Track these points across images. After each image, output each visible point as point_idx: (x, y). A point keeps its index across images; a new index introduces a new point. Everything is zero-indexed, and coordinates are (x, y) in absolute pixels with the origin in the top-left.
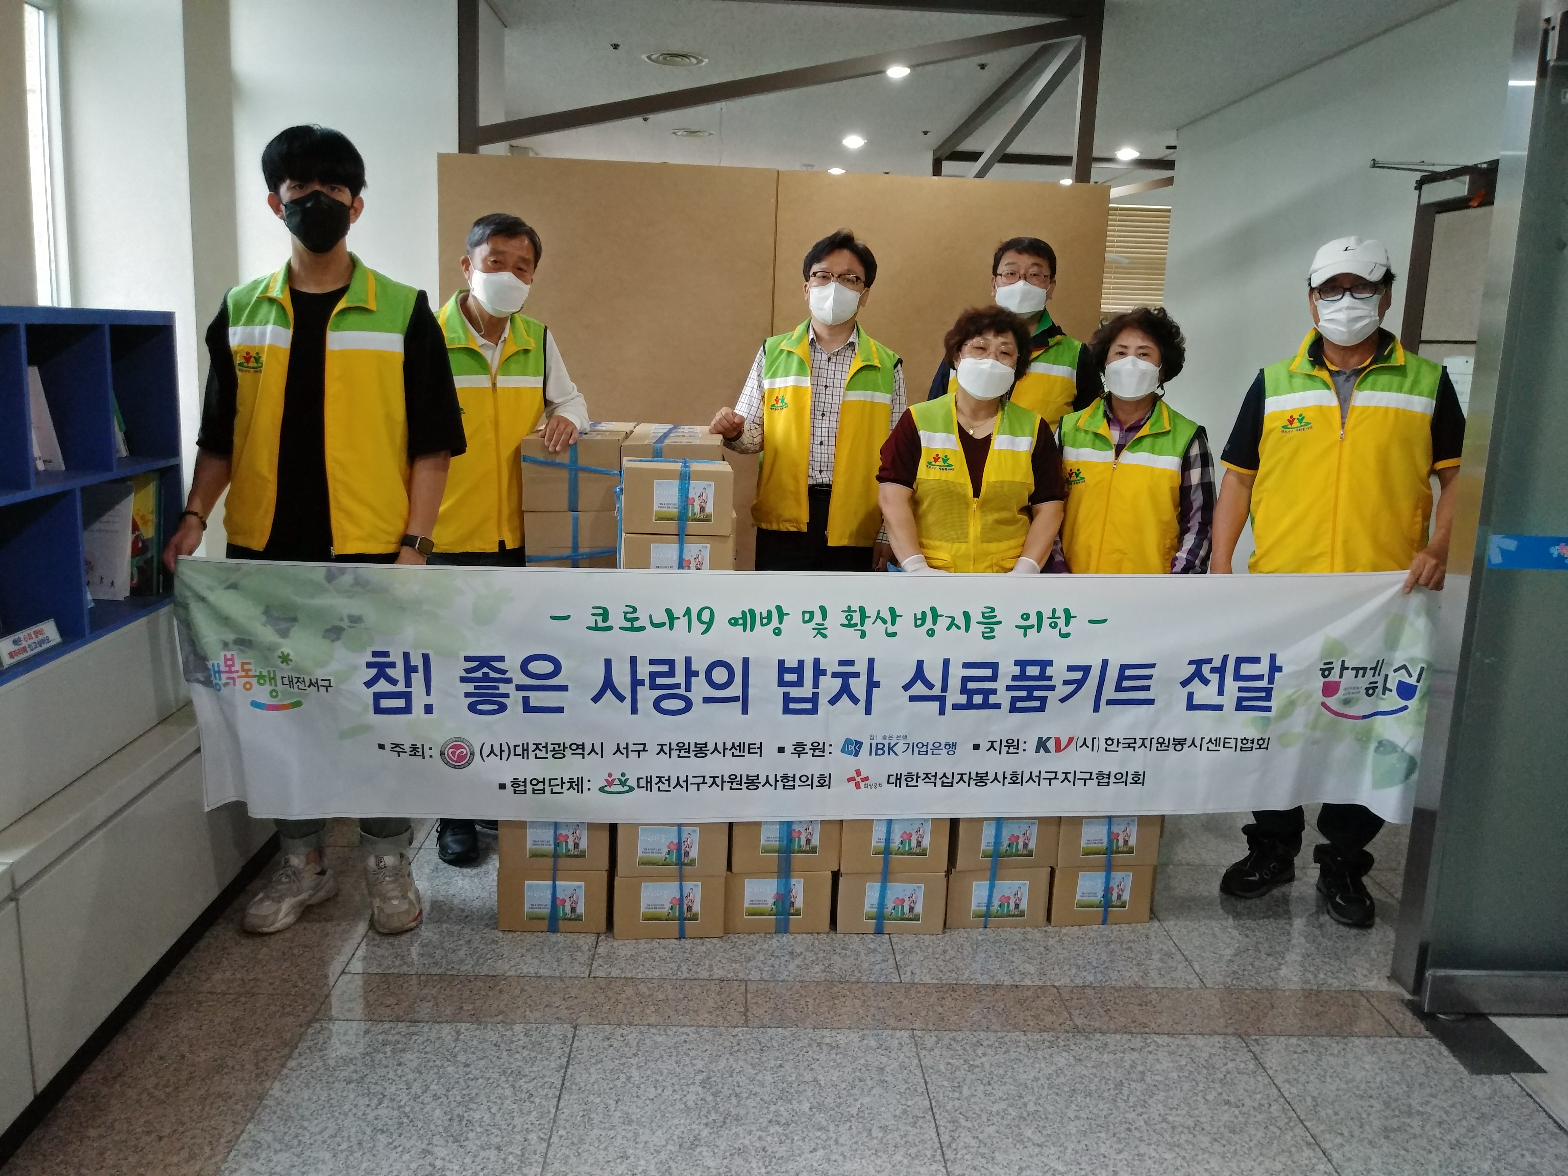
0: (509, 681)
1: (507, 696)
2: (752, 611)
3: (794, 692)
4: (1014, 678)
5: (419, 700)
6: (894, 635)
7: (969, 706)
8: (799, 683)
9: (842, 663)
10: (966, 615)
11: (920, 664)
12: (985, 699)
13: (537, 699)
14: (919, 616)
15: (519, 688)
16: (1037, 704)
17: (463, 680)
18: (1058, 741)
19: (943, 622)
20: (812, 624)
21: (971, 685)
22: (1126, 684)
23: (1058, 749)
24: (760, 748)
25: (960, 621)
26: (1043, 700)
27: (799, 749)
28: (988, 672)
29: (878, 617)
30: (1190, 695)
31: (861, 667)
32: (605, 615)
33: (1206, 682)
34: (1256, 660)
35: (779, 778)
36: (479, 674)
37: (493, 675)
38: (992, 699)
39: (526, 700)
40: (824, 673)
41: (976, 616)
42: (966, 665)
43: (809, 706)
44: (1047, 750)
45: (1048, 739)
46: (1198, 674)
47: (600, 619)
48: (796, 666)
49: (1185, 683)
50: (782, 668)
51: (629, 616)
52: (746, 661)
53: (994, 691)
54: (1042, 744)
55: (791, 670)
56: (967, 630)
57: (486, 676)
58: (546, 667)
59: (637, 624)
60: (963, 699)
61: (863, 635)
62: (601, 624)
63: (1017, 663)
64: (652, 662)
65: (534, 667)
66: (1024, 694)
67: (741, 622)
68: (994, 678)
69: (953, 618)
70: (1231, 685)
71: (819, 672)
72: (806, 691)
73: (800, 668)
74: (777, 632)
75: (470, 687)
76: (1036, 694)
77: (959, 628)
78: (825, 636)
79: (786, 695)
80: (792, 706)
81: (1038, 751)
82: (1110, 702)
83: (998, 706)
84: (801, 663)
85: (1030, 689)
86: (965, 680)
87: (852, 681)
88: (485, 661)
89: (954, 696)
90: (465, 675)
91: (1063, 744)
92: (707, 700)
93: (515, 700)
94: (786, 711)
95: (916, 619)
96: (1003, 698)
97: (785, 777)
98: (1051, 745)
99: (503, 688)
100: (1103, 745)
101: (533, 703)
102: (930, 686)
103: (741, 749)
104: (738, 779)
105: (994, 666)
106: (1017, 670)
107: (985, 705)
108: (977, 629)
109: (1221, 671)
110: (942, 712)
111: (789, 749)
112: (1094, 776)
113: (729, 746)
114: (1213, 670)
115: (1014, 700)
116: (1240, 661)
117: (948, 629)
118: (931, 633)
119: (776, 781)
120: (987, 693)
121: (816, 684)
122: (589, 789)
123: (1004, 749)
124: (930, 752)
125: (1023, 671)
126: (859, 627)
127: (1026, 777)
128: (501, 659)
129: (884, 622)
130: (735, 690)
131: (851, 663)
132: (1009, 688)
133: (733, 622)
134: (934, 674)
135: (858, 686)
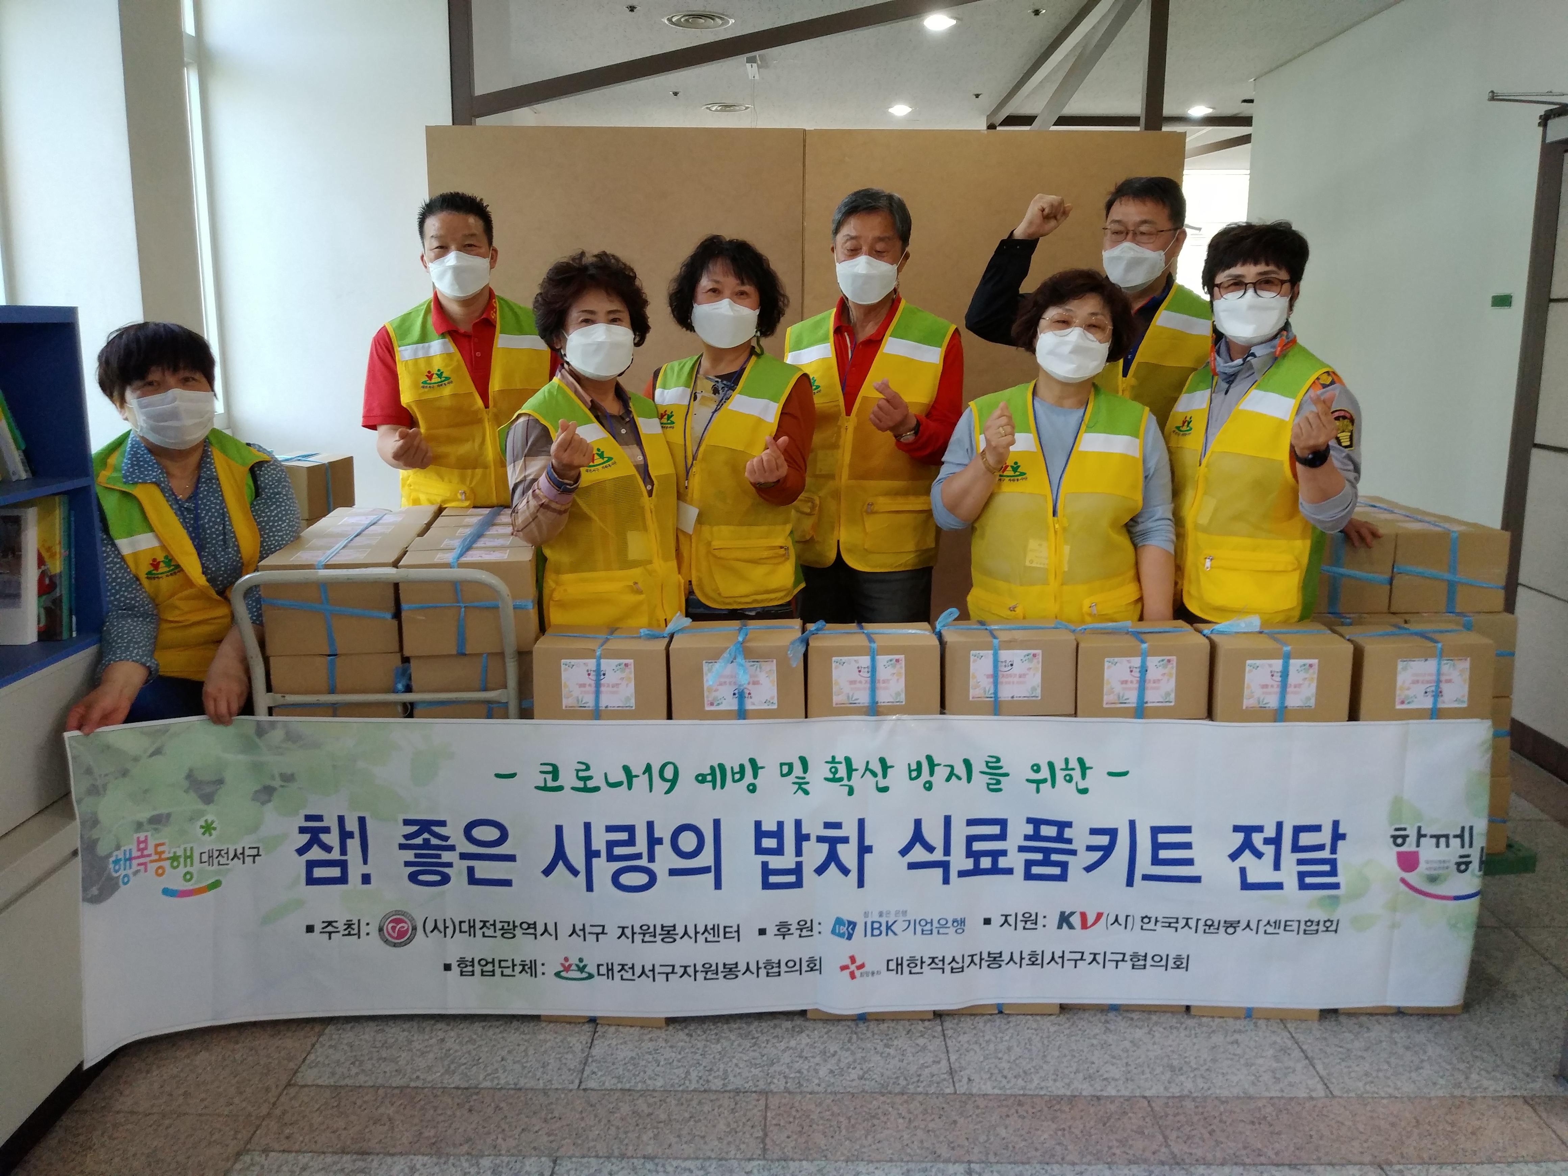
0: (452, 848)
1: (449, 865)
2: (722, 767)
3: (775, 862)
4: (1027, 838)
5: (355, 870)
6: (885, 789)
7: (977, 871)
8: (779, 851)
9: (828, 825)
10: (967, 763)
11: (918, 823)
12: (995, 862)
13: (483, 870)
14: (914, 767)
15: (464, 856)
16: (1057, 871)
17: (402, 847)
18: (1083, 916)
19: (941, 773)
20: (792, 778)
21: (977, 846)
22: (1163, 854)
23: (1084, 926)
24: (738, 931)
25: (961, 770)
26: (1064, 866)
27: (783, 930)
28: (996, 830)
29: (867, 769)
30: (1243, 871)
31: (850, 830)
32: (555, 772)
33: (1259, 855)
34: (1317, 828)
35: (761, 965)
36: (419, 841)
37: (434, 841)
38: (1003, 863)
39: (471, 870)
40: (807, 837)
41: (978, 766)
42: (971, 823)
43: (792, 879)
44: (1071, 927)
45: (1072, 914)
46: (1247, 845)
47: (549, 777)
48: (774, 828)
49: (1234, 856)
50: (760, 833)
51: (581, 774)
52: (717, 823)
53: (1004, 853)
54: (1064, 920)
55: (769, 834)
56: (969, 780)
57: (426, 844)
58: (492, 834)
59: (590, 784)
60: (969, 864)
61: (851, 792)
62: (550, 784)
63: (1029, 821)
64: (610, 829)
65: (479, 833)
66: (1039, 856)
67: (709, 778)
68: (1002, 837)
69: (952, 767)
70: (1289, 858)
71: (801, 838)
72: (787, 860)
73: (778, 834)
74: (752, 789)
75: (409, 855)
76: (1054, 857)
77: (959, 778)
78: (806, 792)
79: (765, 865)
80: (773, 879)
81: (1060, 927)
82: (1146, 877)
83: (1009, 871)
84: (780, 824)
85: (1047, 852)
86: (971, 839)
87: (840, 847)
88: (425, 826)
89: (959, 860)
90: (404, 841)
91: (1091, 919)
92: (673, 872)
93: (458, 871)
94: (766, 885)
95: (910, 771)
96: (1015, 860)
97: (768, 963)
98: (1076, 920)
99: (446, 856)
100: (1138, 923)
101: (478, 875)
102: (930, 849)
103: (715, 932)
104: (714, 968)
105: (1002, 823)
106: (1029, 829)
107: (995, 870)
108: (980, 780)
109: (1276, 841)
110: (946, 881)
111: (772, 930)
112: (1127, 958)
113: (701, 929)
114: (1267, 841)
115: (1029, 864)
116: (1298, 830)
117: (948, 779)
118: (928, 786)
119: (758, 968)
120: (996, 855)
121: (799, 852)
122: (543, 974)
123: (1021, 925)
124: (935, 931)
125: (1037, 830)
126: (845, 782)
127: (1047, 958)
128: (443, 824)
129: (875, 774)
130: (706, 858)
131: (838, 826)
132: (1022, 849)
133: (701, 779)
134: (933, 834)
135: (848, 853)
